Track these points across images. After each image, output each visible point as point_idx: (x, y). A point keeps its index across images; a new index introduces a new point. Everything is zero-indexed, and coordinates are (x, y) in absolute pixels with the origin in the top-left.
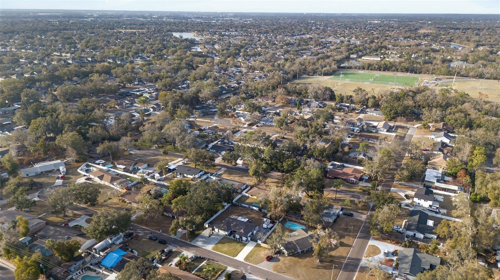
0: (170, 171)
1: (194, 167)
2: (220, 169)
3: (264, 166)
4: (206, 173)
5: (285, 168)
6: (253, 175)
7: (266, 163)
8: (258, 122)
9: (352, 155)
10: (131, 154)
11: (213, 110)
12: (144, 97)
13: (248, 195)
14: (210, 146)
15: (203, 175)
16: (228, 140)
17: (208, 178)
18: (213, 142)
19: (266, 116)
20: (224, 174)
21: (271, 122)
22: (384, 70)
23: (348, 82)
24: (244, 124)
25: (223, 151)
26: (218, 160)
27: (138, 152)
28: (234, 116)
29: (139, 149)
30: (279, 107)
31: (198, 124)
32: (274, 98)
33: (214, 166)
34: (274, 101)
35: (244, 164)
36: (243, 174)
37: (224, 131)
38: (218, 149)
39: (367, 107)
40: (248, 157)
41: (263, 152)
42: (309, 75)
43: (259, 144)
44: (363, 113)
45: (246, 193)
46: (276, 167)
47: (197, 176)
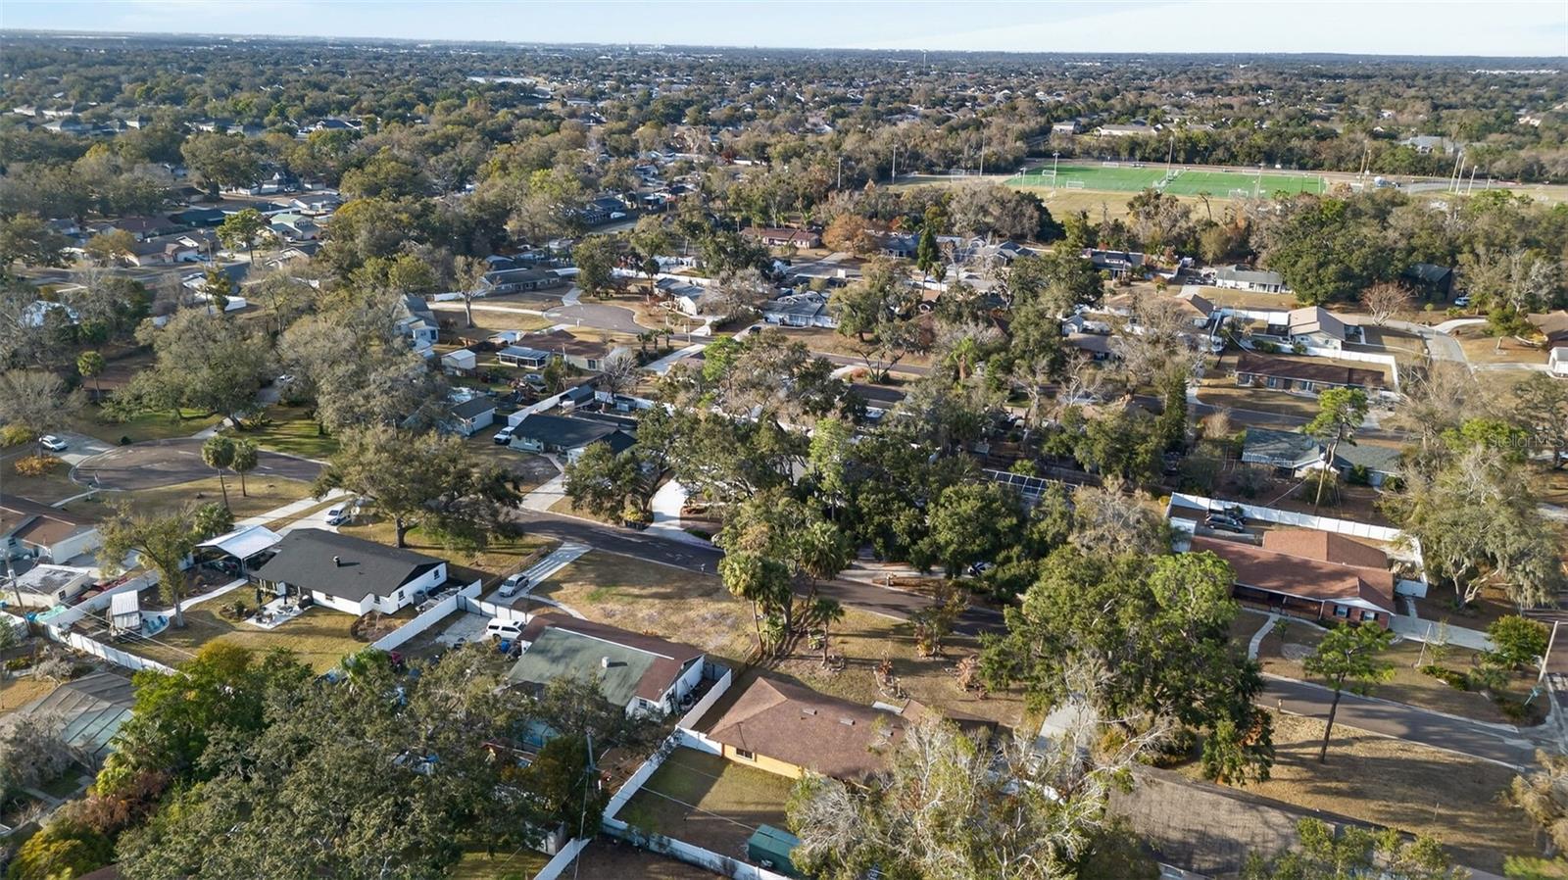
0: (235, 568)
1: (392, 539)
2: (552, 547)
3: (820, 531)
4: (457, 579)
5: (941, 538)
6: (748, 593)
7: (827, 514)
8: (760, 317)
9: (1256, 456)
10: (67, 467)
11: (560, 272)
12: (278, 227)
13: (716, 747)
14: (517, 418)
15: (433, 593)
16: (614, 388)
17: (462, 612)
18: (533, 401)
19: (790, 293)
20: (570, 579)
21: (818, 313)
22: (1188, 161)
23: (1079, 190)
24: (695, 324)
25: (576, 443)
26: (544, 500)
27: (110, 455)
28: (651, 294)
29: (126, 442)
30: (840, 264)
31: (480, 323)
32: (819, 233)
33: (514, 531)
34: (820, 245)
35: (692, 512)
36: (686, 578)
37: (597, 350)
38: (553, 433)
39: (1200, 261)
40: (718, 475)
41: (800, 446)
42: (933, 173)
43: (773, 403)
44: (1193, 283)
45: (703, 725)
46: (885, 531)
47: (391, 603)
